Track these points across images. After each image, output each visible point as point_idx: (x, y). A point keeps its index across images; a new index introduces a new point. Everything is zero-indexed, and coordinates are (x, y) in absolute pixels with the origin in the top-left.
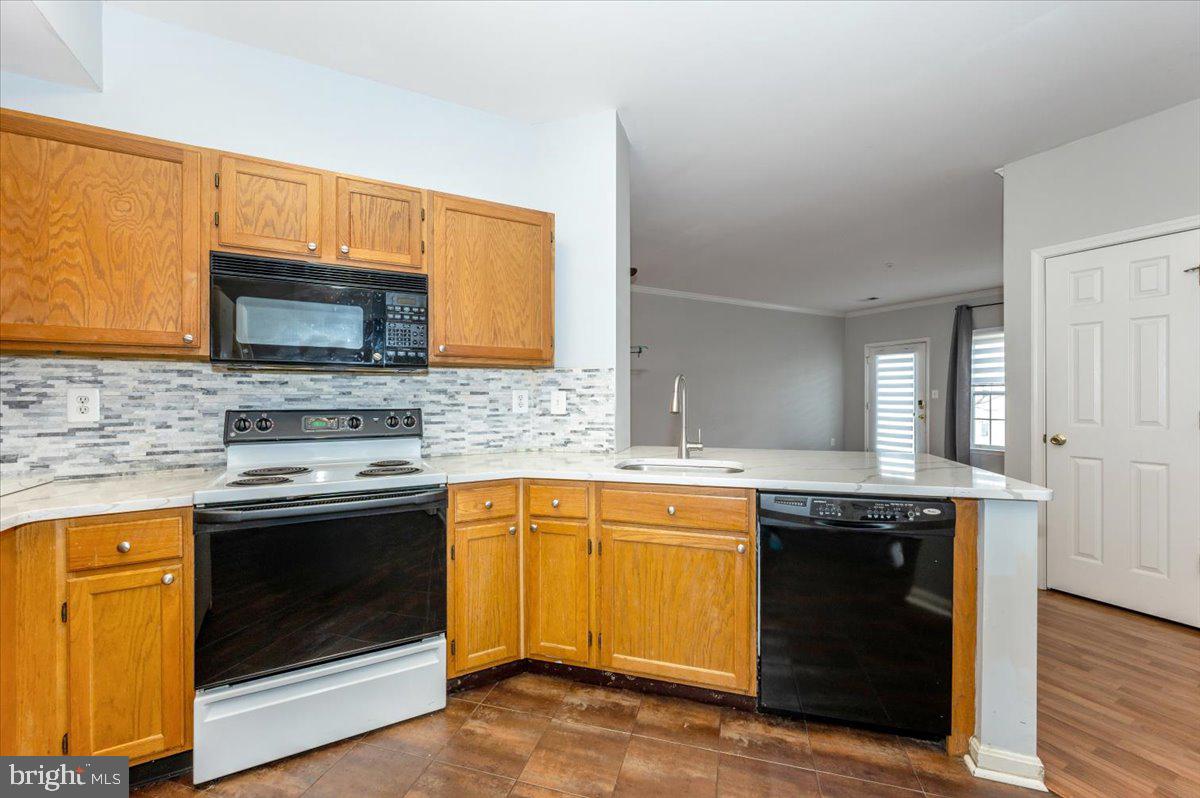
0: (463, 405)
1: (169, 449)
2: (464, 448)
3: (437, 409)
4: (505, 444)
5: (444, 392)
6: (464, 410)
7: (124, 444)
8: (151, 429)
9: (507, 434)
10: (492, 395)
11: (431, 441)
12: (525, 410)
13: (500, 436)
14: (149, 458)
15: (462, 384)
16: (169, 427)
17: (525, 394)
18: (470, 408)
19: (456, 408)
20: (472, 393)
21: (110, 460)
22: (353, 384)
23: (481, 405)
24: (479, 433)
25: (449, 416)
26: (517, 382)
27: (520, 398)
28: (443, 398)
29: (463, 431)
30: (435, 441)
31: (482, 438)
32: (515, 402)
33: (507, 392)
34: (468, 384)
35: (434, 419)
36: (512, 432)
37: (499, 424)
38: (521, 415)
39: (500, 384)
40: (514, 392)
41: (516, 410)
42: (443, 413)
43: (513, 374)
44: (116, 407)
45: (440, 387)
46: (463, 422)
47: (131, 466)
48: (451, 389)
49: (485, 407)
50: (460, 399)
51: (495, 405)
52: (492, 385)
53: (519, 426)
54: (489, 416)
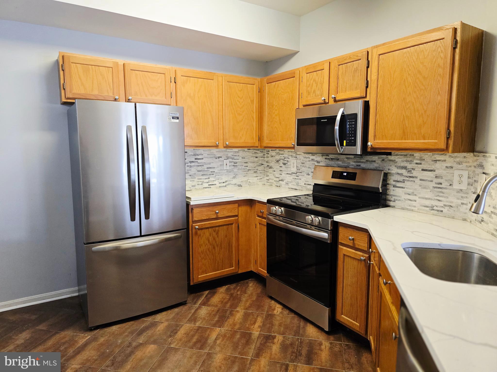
0: (416, 177)
1: (309, 183)
2: (415, 207)
3: (400, 178)
4: (445, 210)
5: (405, 168)
6: (417, 181)
7: (300, 179)
8: (306, 175)
9: (447, 204)
10: (437, 172)
11: (396, 198)
12: (464, 187)
13: (441, 204)
14: (305, 185)
15: (417, 164)
16: (309, 175)
17: (465, 174)
18: (421, 180)
19: (411, 179)
20: (423, 170)
21: (298, 184)
22: (362, 161)
23: (429, 179)
24: (426, 199)
25: (407, 184)
26: (459, 163)
27: (461, 176)
28: (404, 172)
29: (416, 195)
30: (398, 198)
31: (428, 203)
32: (456, 179)
33: (451, 171)
34: (421, 164)
35: (398, 184)
36: (451, 202)
37: (442, 194)
38: (461, 190)
39: (445, 164)
40: (457, 173)
41: (456, 186)
42: (403, 181)
43: (456, 157)
44: (299, 166)
45: (402, 164)
46: (415, 189)
47: (302, 188)
48: (409, 166)
49: (432, 181)
50: (414, 173)
51: (439, 180)
52: (438, 165)
53: (458, 199)
54: (435, 187)
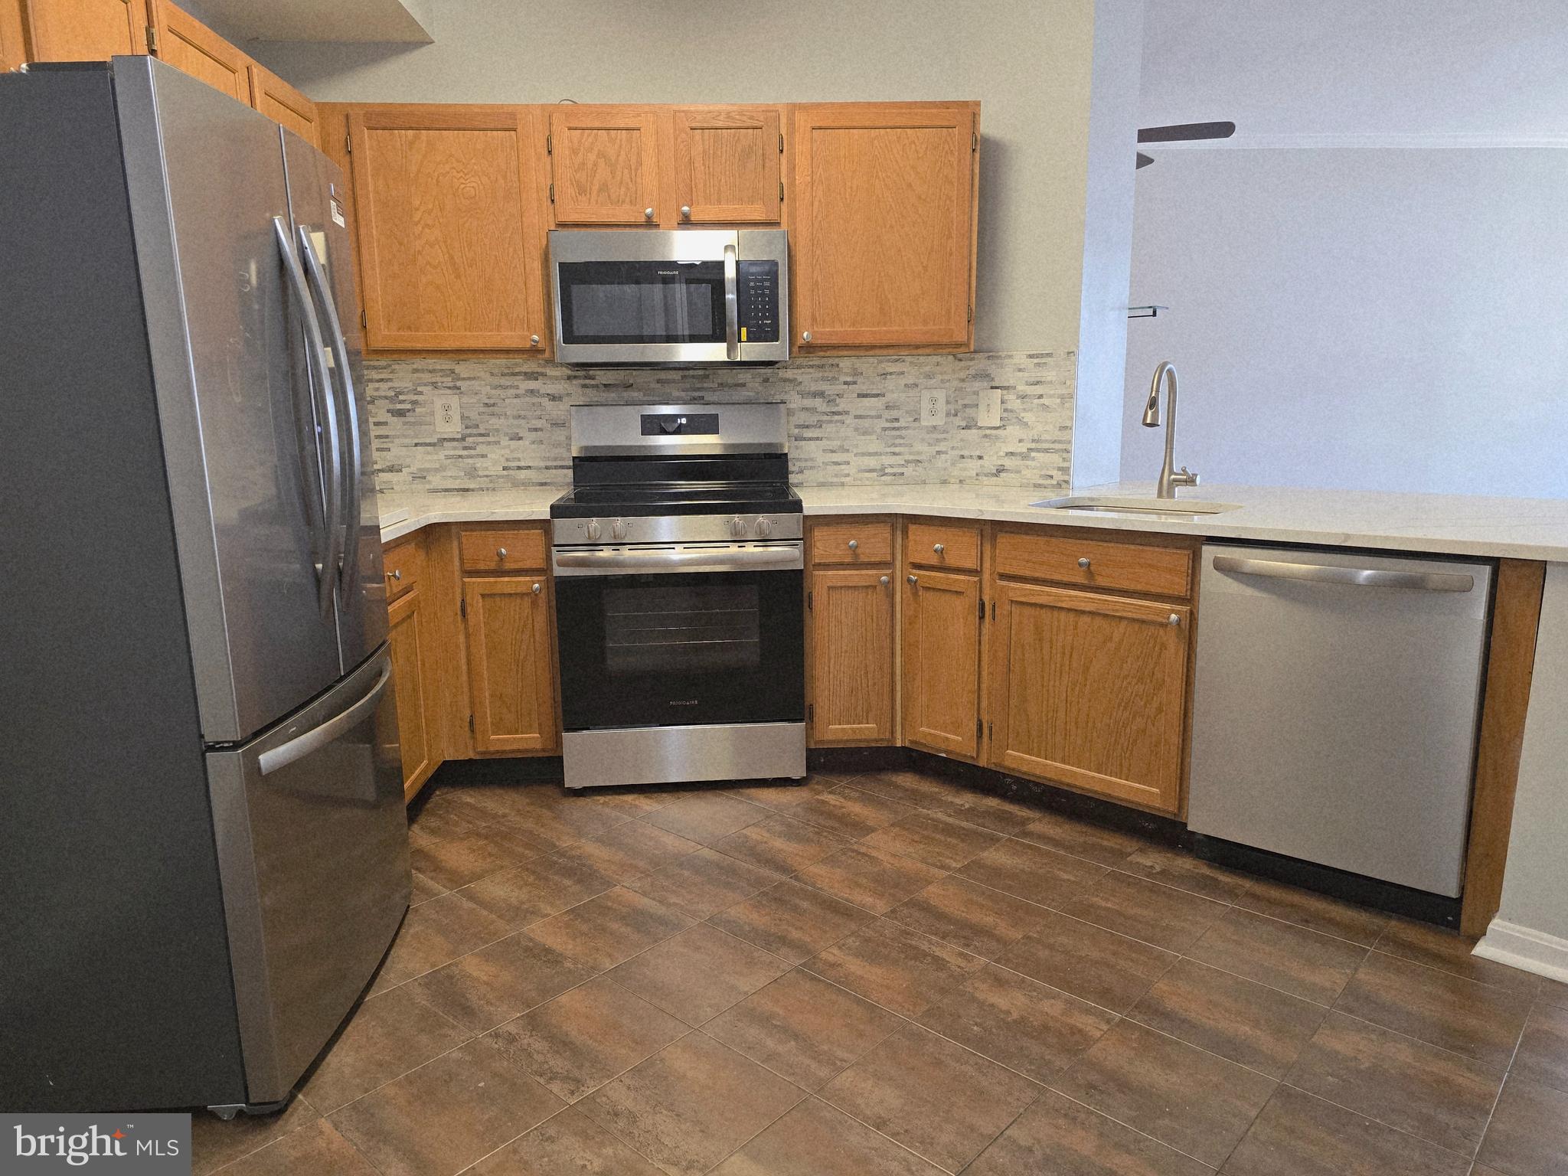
0: (847, 413)
1: (522, 464)
2: (848, 475)
3: (813, 419)
4: (909, 471)
5: (821, 394)
6: (849, 420)
7: (483, 456)
8: (505, 442)
9: (911, 457)
10: (890, 397)
11: (803, 464)
12: (939, 420)
13: (899, 460)
14: (505, 473)
15: (846, 383)
16: (520, 439)
17: (941, 395)
18: (857, 417)
19: (836, 418)
20: (860, 396)
21: (472, 473)
22: (705, 385)
23: (873, 413)
24: (870, 454)
25: (829, 429)
26: (929, 376)
27: (934, 401)
28: (818, 403)
29: (848, 451)
30: (809, 464)
31: (872, 462)
32: (925, 405)
33: (912, 393)
34: (855, 383)
35: (808, 433)
36: (919, 453)
37: (902, 441)
38: (935, 427)
39: (903, 381)
40: (926, 395)
41: (927, 421)
42: (819, 425)
43: (920, 365)
45: (814, 388)
46: (846, 438)
47: (491, 482)
48: (830, 389)
49: (879, 417)
50: (842, 405)
51: (895, 414)
52: (891, 383)
53: (930, 445)
54: (885, 429)
